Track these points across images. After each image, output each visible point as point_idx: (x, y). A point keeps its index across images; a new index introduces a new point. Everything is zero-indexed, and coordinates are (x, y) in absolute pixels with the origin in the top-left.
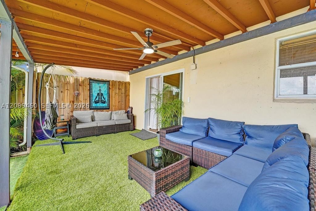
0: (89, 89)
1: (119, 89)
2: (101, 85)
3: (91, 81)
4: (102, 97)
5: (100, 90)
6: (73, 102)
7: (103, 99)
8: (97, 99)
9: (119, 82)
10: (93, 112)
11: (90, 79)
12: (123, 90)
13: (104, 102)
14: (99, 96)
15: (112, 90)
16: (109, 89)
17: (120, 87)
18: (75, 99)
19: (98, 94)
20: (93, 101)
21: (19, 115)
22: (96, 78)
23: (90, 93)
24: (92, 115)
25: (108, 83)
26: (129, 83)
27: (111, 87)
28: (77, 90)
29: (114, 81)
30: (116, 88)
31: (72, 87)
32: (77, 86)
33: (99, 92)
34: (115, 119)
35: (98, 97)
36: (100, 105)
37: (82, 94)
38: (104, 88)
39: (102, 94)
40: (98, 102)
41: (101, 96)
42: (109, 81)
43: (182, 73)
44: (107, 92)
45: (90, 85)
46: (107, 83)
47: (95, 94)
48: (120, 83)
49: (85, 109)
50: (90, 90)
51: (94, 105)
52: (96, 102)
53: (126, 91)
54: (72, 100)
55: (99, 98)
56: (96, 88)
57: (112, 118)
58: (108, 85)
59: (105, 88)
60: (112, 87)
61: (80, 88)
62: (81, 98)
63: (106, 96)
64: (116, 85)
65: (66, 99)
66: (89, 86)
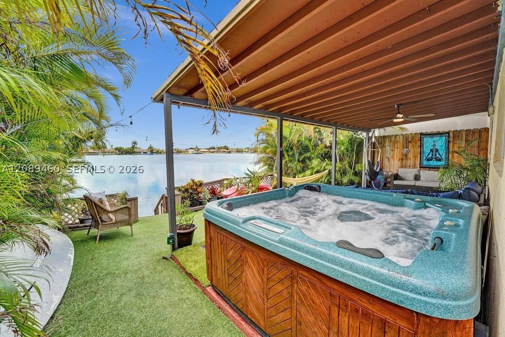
0: (419, 145)
1: (467, 141)
2: (436, 138)
3: (422, 136)
4: (437, 154)
5: (434, 145)
6: (402, 160)
7: (438, 155)
8: (430, 156)
9: (466, 131)
10: (419, 171)
11: (422, 134)
13: (440, 159)
14: (433, 152)
15: (453, 144)
16: (448, 142)
18: (404, 157)
19: (432, 150)
20: (425, 158)
21: (360, 168)
22: (429, 131)
23: (421, 149)
24: (417, 173)
25: (447, 135)
26: (487, 130)
27: (451, 140)
28: (407, 148)
29: (457, 130)
30: (460, 141)
31: (401, 145)
32: (406, 143)
33: (432, 148)
35: (431, 153)
36: (433, 163)
37: (412, 150)
38: (440, 143)
39: (437, 150)
40: (431, 160)
41: (436, 152)
42: (448, 133)
44: (444, 147)
45: (420, 140)
46: (444, 135)
47: (427, 150)
48: (468, 132)
49: (414, 167)
50: (421, 146)
51: (425, 163)
52: (428, 160)
53: (480, 143)
54: (401, 157)
55: (432, 155)
56: (428, 143)
58: (447, 138)
59: (442, 141)
60: (454, 139)
61: (410, 145)
62: (411, 155)
63: (442, 152)
64: (462, 136)
65: (395, 158)
66: (419, 142)
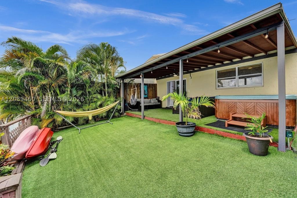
1: (152, 88)
4: (145, 92)
5: (144, 89)
9: (152, 84)
12: (154, 88)
13: (146, 94)
16: (148, 88)
17: (153, 87)
26: (156, 84)
29: (150, 84)
30: (150, 87)
34: (153, 102)
42: (148, 84)
43: (185, 80)
44: (147, 90)
53: (155, 88)
57: (151, 102)
58: (147, 86)
